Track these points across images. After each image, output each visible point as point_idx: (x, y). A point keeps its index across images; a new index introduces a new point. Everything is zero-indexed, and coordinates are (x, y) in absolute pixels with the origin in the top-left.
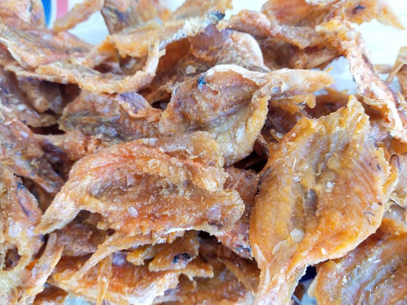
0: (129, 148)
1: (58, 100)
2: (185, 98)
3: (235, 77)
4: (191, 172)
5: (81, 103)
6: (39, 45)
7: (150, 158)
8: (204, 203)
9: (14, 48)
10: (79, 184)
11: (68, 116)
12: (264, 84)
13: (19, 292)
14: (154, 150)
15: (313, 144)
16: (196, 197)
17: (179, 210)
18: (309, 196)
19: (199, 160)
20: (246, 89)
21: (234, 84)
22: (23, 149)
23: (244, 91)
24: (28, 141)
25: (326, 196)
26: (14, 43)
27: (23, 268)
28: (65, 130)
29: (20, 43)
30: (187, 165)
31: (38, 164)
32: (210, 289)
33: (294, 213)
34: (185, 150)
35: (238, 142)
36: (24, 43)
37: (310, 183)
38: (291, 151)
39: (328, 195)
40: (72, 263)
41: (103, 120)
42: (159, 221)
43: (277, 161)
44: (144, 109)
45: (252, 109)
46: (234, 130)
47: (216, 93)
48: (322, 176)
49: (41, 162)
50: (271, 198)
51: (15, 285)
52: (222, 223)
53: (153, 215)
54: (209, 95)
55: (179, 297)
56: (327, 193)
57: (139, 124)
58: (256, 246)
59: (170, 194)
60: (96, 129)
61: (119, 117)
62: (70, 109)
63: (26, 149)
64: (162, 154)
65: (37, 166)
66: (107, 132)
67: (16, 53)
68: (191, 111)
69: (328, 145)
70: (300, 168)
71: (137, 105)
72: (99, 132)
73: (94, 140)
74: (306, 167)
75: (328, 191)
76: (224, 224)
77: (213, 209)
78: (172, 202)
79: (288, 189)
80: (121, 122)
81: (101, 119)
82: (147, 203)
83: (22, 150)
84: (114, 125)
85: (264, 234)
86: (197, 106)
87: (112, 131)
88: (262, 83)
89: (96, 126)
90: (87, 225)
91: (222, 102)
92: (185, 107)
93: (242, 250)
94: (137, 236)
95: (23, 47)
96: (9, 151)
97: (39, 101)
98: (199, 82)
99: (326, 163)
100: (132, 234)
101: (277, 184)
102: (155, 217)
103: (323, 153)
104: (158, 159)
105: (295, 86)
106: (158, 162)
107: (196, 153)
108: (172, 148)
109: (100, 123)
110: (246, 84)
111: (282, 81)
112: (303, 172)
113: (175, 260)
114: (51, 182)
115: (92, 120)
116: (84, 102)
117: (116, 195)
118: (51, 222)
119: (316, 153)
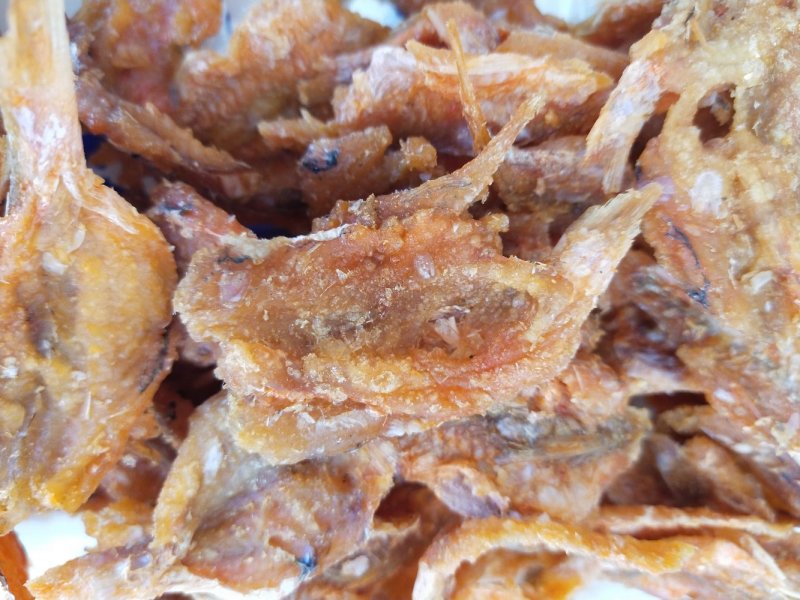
0: (448, 410)
1: (665, 462)
2: (343, 524)
3: (235, 578)
4: (291, 378)
5: (596, 477)
6: (717, 583)
7: (396, 393)
8: (260, 307)
9: (771, 580)
10: (556, 319)
11: (624, 445)
12: (168, 571)
13: (692, 33)
14: (390, 412)
15: (56, 452)
16: (281, 317)
17: (317, 285)
18: (46, 345)
19: (278, 405)
20: (211, 555)
21: (237, 564)
22: (727, 361)
23: (213, 549)
24: (715, 380)
25: (11, 349)
26: (773, 590)
27: (684, 96)
28: (633, 410)
29: (759, 588)
30: (305, 390)
31: (689, 328)
32: (274, 89)
33: (75, 303)
34: (316, 420)
35: (215, 440)
36: (751, 587)
37: (50, 371)
38: (96, 434)
39: (8, 353)
40: (572, 119)
41: (531, 452)
42: (362, 252)
43: (125, 410)
44: (444, 482)
45: (189, 517)
46: (228, 464)
47: (275, 542)
48: (31, 386)
49: (681, 335)
50: (129, 328)
51: (701, 49)
52: (217, 268)
53: (379, 265)
54: (288, 535)
55: (332, 66)
56: (13, 355)
57: (452, 447)
58: (131, 230)
59: (344, 316)
60: (545, 430)
61: (497, 461)
62: (624, 460)
63: (719, 361)
64: (369, 404)
65: (690, 323)
66: (519, 426)
67: (767, 569)
68: (326, 497)
69: (26, 453)
70: (77, 398)
71: (460, 490)
72: (538, 425)
73: (545, 409)
74: (64, 403)
75: (10, 360)
76: (211, 265)
77: (237, 299)
78: (336, 300)
79: (94, 354)
80: (492, 451)
81: (535, 454)
82: (396, 288)
83: (729, 357)
84: (505, 442)
85: (125, 253)
86: (314, 509)
87: (507, 429)
88: (173, 574)
89: (546, 438)
90: (557, 203)
91: (259, 521)
92: (341, 503)
93: (181, 204)
94: (411, 212)
95: (752, 581)
96: (762, 353)
97: (708, 462)
98: (313, 563)
99: (27, 414)
100: (422, 216)
101: (119, 362)
102: (373, 259)
103: (35, 434)
104: (376, 394)
105: (101, 574)
106: (376, 388)
107: (292, 418)
108: (351, 420)
109: (539, 444)
110: (211, 564)
111: (129, 583)
112: (70, 391)
113: (334, 157)
114: (654, 289)
115: (560, 448)
116: (589, 480)
117: (472, 297)
118: (619, 220)
119: (48, 434)
